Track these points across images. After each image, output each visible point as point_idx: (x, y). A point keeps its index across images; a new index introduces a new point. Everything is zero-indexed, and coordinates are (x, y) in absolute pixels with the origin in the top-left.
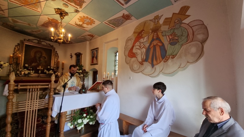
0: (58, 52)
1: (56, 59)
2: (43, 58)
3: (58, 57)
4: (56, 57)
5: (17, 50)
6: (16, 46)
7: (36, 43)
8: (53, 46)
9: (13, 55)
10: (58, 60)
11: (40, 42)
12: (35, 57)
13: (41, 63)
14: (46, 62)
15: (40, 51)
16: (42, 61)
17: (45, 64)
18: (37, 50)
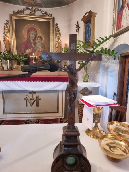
0: (59, 26)
1: (56, 39)
2: (38, 38)
3: (60, 34)
4: (57, 34)
5: (6, 30)
6: (5, 24)
7: (27, 15)
8: (51, 15)
9: (4, 38)
10: (60, 39)
11: (32, 12)
12: (28, 38)
13: (37, 48)
14: (43, 45)
15: (34, 28)
16: (37, 44)
17: (42, 49)
18: (30, 27)
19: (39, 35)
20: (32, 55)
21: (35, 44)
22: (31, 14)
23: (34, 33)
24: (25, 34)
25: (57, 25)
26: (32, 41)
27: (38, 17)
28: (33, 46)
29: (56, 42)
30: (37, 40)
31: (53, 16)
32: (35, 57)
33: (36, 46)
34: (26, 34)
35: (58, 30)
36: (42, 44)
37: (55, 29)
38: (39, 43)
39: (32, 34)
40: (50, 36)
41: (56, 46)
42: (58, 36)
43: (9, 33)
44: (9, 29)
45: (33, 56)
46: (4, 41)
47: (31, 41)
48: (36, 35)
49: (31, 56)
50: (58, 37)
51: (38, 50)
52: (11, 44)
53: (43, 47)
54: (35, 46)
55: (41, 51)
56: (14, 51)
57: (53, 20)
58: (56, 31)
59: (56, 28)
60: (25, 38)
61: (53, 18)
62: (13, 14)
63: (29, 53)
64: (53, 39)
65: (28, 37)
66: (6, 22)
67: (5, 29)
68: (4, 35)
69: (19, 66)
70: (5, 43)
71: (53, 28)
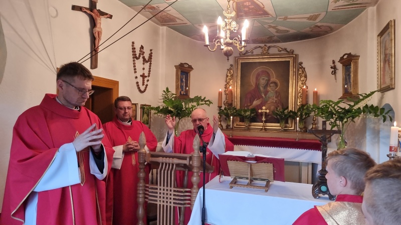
0: (304, 65)
2: (271, 85)
3: (306, 77)
4: (301, 77)
5: (230, 77)
6: (228, 70)
7: (257, 55)
8: (292, 52)
9: (226, 88)
10: (305, 84)
11: (265, 50)
12: (257, 86)
13: (269, 98)
14: (278, 94)
15: (266, 71)
16: (269, 93)
17: (276, 99)
18: (260, 70)
19: (272, 80)
20: (262, 109)
21: (266, 93)
22: (263, 54)
23: (266, 78)
24: (252, 80)
25: (301, 63)
26: (262, 89)
27: (274, 56)
28: (263, 96)
29: (299, 89)
30: (270, 86)
31: (295, 53)
32: (265, 111)
33: (267, 96)
34: (254, 80)
35: (302, 71)
36: (276, 92)
37: (298, 70)
38: (272, 92)
39: (263, 79)
40: (290, 81)
41: (300, 94)
42: (302, 79)
43: (232, 81)
44: (232, 76)
45: (263, 111)
46: (225, 91)
47: (260, 89)
48: (269, 80)
49: (260, 111)
50: (303, 81)
51: (270, 100)
52: (233, 94)
53: (278, 96)
54: (265, 95)
55: (274, 102)
56: (237, 104)
57: (296, 58)
58: (300, 73)
59: (300, 68)
60: (252, 86)
61: (296, 55)
62: (239, 56)
63: (257, 106)
64: (294, 84)
65: (256, 83)
66: (229, 67)
67: (227, 76)
68: (226, 83)
69: (241, 123)
70: (225, 94)
71: (295, 70)
